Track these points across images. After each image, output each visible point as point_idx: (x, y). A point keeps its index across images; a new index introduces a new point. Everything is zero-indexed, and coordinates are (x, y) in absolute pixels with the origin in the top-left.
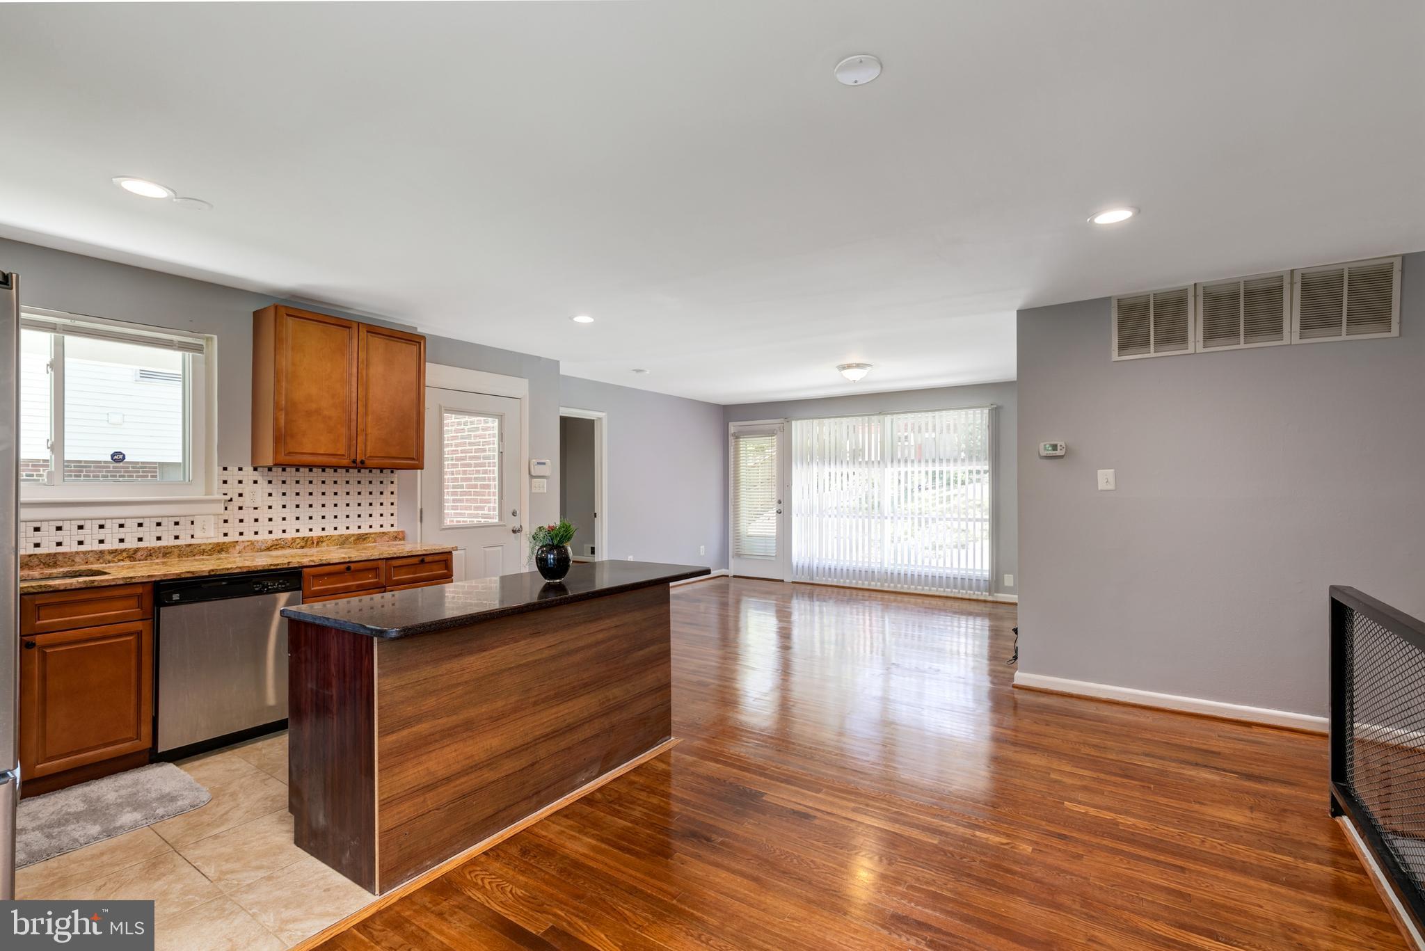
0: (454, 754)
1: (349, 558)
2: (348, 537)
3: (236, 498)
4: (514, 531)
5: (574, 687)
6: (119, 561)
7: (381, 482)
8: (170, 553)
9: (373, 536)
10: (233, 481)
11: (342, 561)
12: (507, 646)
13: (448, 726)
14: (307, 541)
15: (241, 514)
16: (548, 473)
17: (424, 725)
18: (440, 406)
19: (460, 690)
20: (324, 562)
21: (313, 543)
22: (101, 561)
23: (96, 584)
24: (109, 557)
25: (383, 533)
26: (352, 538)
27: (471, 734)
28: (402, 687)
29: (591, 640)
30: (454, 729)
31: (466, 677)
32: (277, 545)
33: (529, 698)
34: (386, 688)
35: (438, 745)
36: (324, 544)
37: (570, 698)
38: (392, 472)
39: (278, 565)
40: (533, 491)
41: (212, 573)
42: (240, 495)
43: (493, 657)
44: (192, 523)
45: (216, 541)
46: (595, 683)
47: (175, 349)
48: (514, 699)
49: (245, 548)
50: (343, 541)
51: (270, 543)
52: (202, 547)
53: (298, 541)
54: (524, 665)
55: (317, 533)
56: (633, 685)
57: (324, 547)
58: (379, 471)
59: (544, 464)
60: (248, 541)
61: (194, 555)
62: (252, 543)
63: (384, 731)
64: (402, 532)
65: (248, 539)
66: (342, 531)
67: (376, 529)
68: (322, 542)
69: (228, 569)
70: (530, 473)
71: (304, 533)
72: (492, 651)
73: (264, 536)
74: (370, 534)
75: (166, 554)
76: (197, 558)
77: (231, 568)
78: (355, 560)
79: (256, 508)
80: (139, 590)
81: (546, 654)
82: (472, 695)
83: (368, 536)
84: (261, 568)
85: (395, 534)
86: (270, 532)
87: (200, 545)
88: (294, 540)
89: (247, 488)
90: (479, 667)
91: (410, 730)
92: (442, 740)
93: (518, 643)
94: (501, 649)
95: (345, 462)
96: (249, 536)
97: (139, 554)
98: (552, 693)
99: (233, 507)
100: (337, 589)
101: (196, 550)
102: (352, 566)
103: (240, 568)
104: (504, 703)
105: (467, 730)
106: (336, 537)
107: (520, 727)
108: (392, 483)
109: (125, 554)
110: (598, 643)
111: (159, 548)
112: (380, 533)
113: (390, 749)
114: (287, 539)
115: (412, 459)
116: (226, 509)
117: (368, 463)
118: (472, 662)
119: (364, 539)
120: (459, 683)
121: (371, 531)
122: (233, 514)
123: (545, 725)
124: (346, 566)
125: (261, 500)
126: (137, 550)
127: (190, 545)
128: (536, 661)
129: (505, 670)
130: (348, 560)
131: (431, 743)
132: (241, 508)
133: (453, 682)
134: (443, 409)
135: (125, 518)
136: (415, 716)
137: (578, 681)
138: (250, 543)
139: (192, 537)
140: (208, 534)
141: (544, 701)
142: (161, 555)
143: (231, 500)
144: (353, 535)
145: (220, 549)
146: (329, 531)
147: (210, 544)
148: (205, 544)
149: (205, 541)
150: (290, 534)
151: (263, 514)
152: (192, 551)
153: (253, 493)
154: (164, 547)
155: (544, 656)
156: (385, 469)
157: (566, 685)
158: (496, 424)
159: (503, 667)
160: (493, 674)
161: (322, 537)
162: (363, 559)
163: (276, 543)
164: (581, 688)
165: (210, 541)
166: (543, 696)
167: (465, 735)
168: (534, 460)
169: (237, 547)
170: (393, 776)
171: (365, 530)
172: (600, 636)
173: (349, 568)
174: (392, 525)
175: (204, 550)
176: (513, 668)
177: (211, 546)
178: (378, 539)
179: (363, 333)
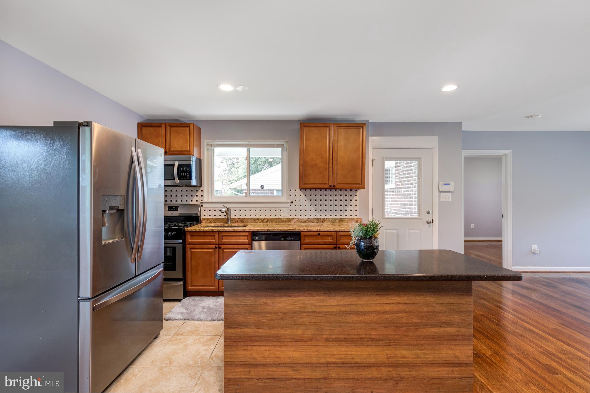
0: (268, 352)
1: (319, 229)
2: (335, 220)
3: (294, 201)
4: (428, 223)
5: (362, 338)
6: (259, 222)
7: (351, 195)
8: (273, 221)
9: (346, 220)
10: (293, 195)
11: (317, 230)
12: (305, 298)
13: (264, 335)
14: (319, 220)
15: (296, 208)
16: (452, 190)
17: (249, 330)
18: (383, 157)
19: (272, 316)
20: (309, 230)
21: (321, 221)
22: (255, 222)
23: (235, 230)
24: (257, 221)
25: (351, 219)
26: (337, 220)
27: (279, 344)
28: (237, 305)
29: (380, 308)
30: (268, 337)
31: (275, 310)
32: (307, 221)
33: (322, 334)
34: (229, 303)
35: (258, 344)
36: (325, 222)
37: (358, 344)
38: (356, 190)
39: (291, 229)
40: (442, 200)
41: (269, 230)
42: (295, 200)
43: (294, 302)
44: (280, 211)
45: (287, 217)
46: (382, 341)
47: (275, 147)
48: (310, 332)
49: (296, 221)
50: (333, 221)
51: (305, 220)
52: (283, 220)
53: (315, 220)
54: (318, 312)
55: (323, 217)
56: (424, 353)
57: (325, 224)
58: (350, 190)
59: (449, 184)
60: (297, 219)
61: (280, 222)
62: (299, 219)
63: (227, 326)
64: (360, 219)
65: (297, 218)
66: (333, 217)
67: (349, 217)
68: (325, 221)
69: (273, 229)
70: (439, 190)
71: (318, 217)
72: (295, 298)
73: (303, 217)
74: (345, 219)
75: (272, 221)
76: (281, 223)
77: (275, 229)
78: (322, 230)
79: (301, 206)
80: (247, 234)
81: (336, 309)
82: (280, 321)
83: (344, 219)
84: (285, 230)
85: (357, 220)
86: (306, 215)
87: (282, 219)
88: (314, 219)
89: (298, 198)
90: (285, 306)
91: (242, 330)
92: (260, 341)
93: (314, 298)
94: (300, 298)
95: (327, 186)
96: (298, 217)
97: (265, 221)
98: (342, 337)
99: (293, 205)
100: (315, 242)
101: (281, 221)
102: (321, 233)
103: (278, 229)
104: (303, 332)
105: (276, 341)
106: (330, 219)
107: (315, 351)
108: (356, 195)
109: (261, 220)
110: (385, 312)
111: (270, 219)
112: (350, 219)
113: (230, 336)
114: (311, 218)
115: (359, 184)
116: (291, 206)
117: (337, 187)
118: (280, 301)
119: (343, 221)
120: (272, 312)
121: (346, 217)
122: (293, 208)
123: (335, 357)
124: (318, 233)
125: (303, 203)
126: (264, 219)
127: (279, 219)
128: (328, 312)
129: (304, 312)
130: (319, 230)
131: (253, 341)
132: (295, 205)
133: (267, 310)
134: (384, 158)
135: (261, 208)
136: (244, 323)
137: (366, 335)
138: (298, 219)
139: (280, 216)
140: (284, 215)
141: (335, 340)
142: (271, 221)
143: (292, 202)
144: (338, 219)
145: (288, 220)
146: (328, 217)
147: (285, 219)
148: (284, 219)
149: (284, 217)
150: (313, 217)
151: (303, 208)
152: (279, 221)
153: (300, 200)
154: (271, 219)
155: (335, 310)
156: (352, 189)
157: (355, 335)
158: (417, 163)
159: (302, 310)
160: (295, 312)
161: (325, 219)
162: (325, 230)
163: (307, 220)
164: (368, 341)
165: (286, 217)
166: (334, 337)
167: (275, 343)
168: (442, 182)
169: (294, 221)
170: (232, 351)
171: (343, 217)
172: (388, 308)
173: (319, 234)
174: (356, 216)
175: (283, 221)
176: (310, 312)
177: (285, 220)
178: (349, 221)
179: (335, 128)
